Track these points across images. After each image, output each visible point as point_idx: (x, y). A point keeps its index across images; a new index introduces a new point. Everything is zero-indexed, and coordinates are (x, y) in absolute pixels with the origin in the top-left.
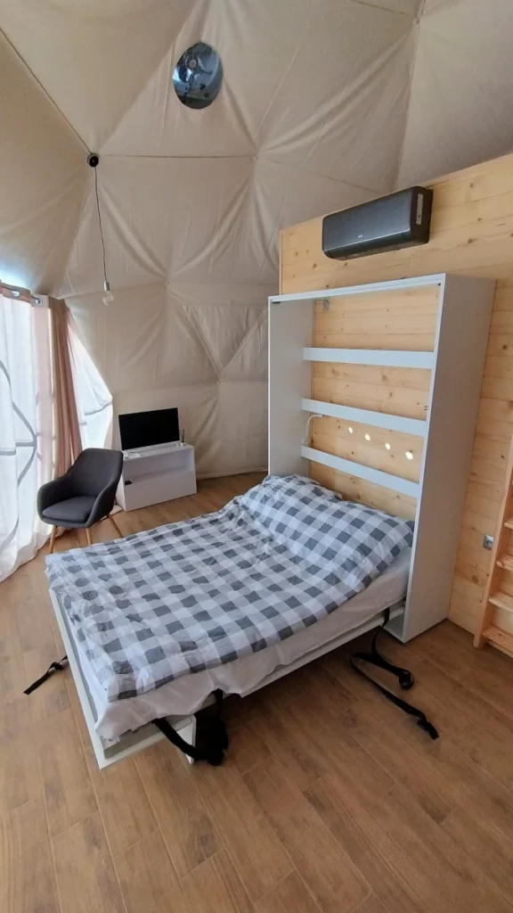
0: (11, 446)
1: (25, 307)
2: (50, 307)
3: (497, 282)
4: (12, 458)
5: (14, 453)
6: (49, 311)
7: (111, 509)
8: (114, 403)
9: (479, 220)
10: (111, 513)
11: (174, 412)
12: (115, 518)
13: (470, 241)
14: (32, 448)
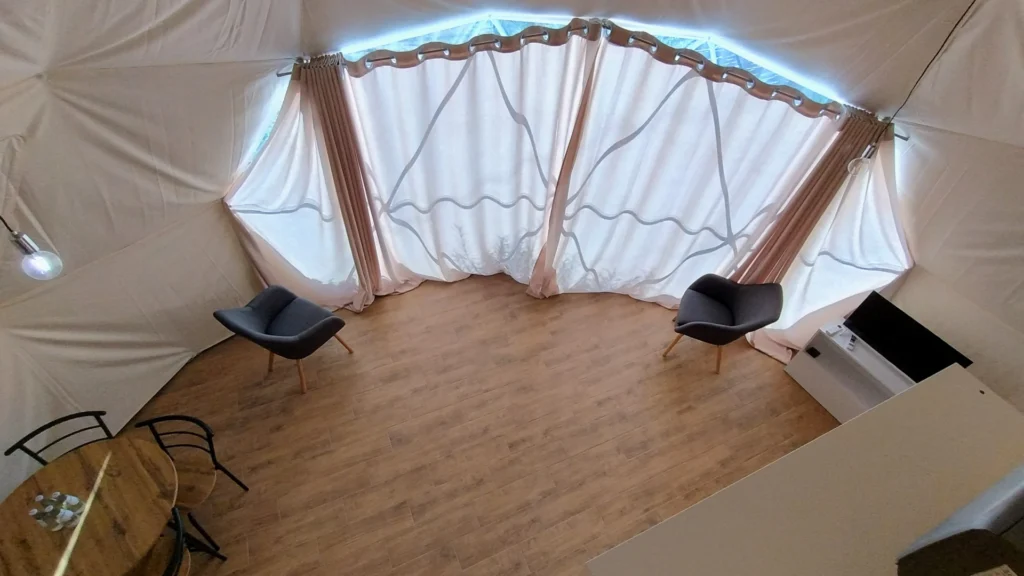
0: (694, 227)
2: (841, 130)
4: (690, 236)
5: (694, 233)
6: (837, 134)
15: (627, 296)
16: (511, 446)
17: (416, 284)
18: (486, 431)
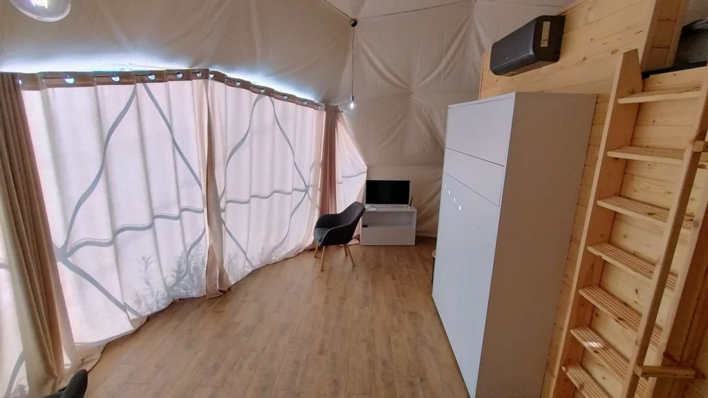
0: (289, 189)
1: (310, 111)
2: (326, 110)
3: (598, 96)
4: (289, 196)
5: (290, 194)
6: (325, 113)
7: (349, 241)
8: (368, 172)
9: (592, 40)
10: (349, 244)
11: (407, 183)
12: (351, 248)
13: (584, 59)
14: (304, 193)
15: (267, 265)
16: (321, 353)
17: (98, 356)
18: (296, 362)
